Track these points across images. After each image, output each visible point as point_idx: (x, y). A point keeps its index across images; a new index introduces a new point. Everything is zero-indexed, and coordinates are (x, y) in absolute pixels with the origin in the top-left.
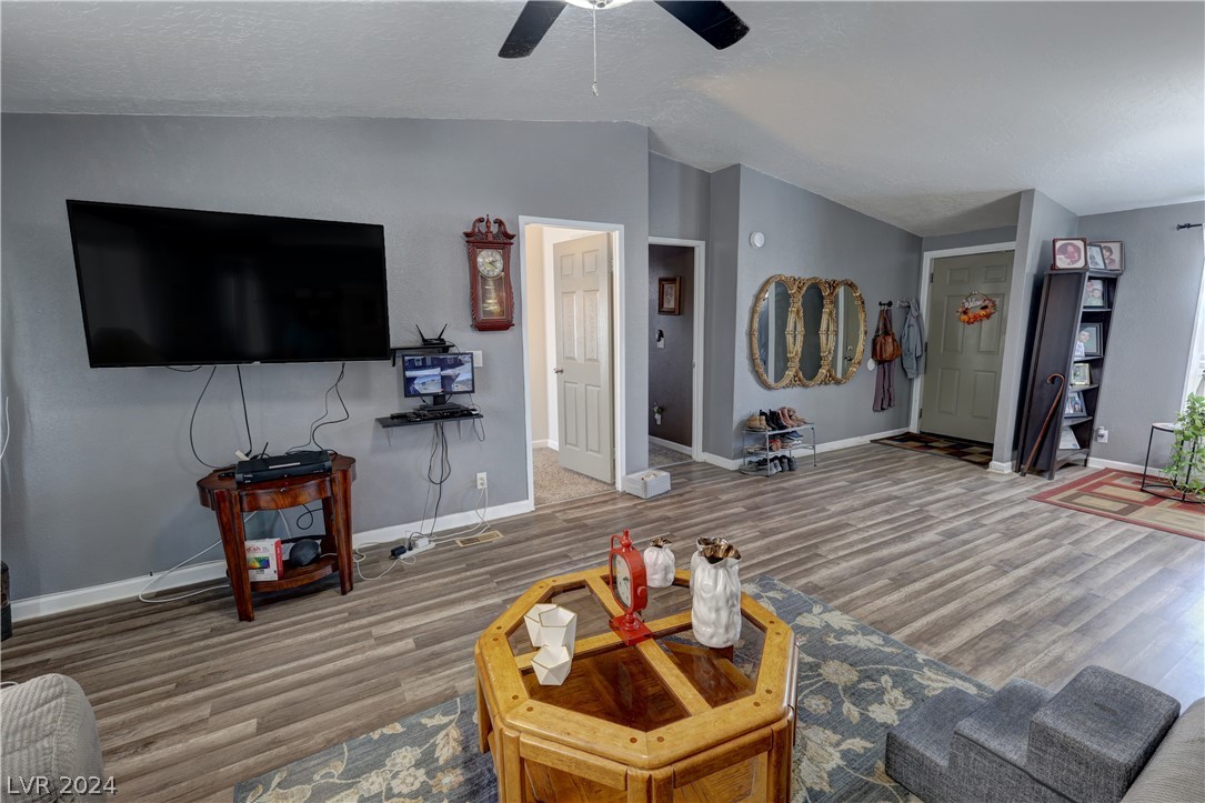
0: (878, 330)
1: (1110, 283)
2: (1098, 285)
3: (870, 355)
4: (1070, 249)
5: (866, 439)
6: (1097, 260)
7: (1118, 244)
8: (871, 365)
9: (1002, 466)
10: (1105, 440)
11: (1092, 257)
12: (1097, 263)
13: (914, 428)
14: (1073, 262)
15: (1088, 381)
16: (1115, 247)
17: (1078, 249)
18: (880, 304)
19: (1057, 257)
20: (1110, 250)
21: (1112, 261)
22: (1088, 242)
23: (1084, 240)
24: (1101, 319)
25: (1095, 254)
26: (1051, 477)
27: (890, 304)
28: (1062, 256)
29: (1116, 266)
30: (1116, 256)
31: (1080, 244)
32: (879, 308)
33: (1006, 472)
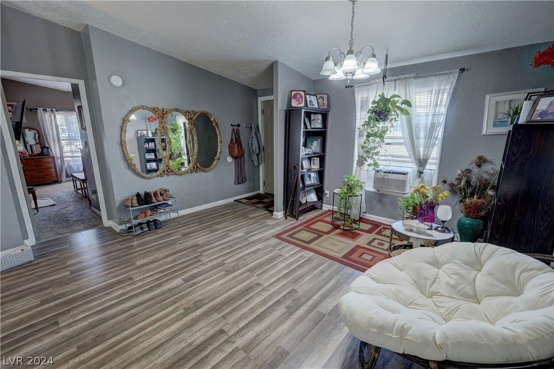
0: (232, 140)
1: (325, 116)
2: (320, 117)
3: (228, 153)
4: (298, 96)
5: (231, 200)
6: (314, 102)
7: (326, 95)
8: (230, 159)
9: (279, 214)
10: (328, 196)
11: (311, 101)
12: (313, 105)
13: (261, 191)
14: (300, 103)
15: (318, 167)
16: (325, 97)
17: (301, 96)
18: (232, 125)
19: (292, 100)
20: (323, 98)
21: (324, 104)
22: (306, 93)
23: (304, 91)
24: (321, 134)
25: (313, 100)
26: (297, 219)
27: (239, 125)
28: (294, 100)
29: (326, 107)
30: (325, 102)
31: (303, 93)
32: (231, 128)
33: (279, 217)
